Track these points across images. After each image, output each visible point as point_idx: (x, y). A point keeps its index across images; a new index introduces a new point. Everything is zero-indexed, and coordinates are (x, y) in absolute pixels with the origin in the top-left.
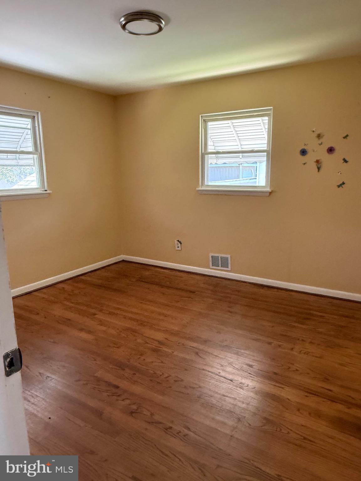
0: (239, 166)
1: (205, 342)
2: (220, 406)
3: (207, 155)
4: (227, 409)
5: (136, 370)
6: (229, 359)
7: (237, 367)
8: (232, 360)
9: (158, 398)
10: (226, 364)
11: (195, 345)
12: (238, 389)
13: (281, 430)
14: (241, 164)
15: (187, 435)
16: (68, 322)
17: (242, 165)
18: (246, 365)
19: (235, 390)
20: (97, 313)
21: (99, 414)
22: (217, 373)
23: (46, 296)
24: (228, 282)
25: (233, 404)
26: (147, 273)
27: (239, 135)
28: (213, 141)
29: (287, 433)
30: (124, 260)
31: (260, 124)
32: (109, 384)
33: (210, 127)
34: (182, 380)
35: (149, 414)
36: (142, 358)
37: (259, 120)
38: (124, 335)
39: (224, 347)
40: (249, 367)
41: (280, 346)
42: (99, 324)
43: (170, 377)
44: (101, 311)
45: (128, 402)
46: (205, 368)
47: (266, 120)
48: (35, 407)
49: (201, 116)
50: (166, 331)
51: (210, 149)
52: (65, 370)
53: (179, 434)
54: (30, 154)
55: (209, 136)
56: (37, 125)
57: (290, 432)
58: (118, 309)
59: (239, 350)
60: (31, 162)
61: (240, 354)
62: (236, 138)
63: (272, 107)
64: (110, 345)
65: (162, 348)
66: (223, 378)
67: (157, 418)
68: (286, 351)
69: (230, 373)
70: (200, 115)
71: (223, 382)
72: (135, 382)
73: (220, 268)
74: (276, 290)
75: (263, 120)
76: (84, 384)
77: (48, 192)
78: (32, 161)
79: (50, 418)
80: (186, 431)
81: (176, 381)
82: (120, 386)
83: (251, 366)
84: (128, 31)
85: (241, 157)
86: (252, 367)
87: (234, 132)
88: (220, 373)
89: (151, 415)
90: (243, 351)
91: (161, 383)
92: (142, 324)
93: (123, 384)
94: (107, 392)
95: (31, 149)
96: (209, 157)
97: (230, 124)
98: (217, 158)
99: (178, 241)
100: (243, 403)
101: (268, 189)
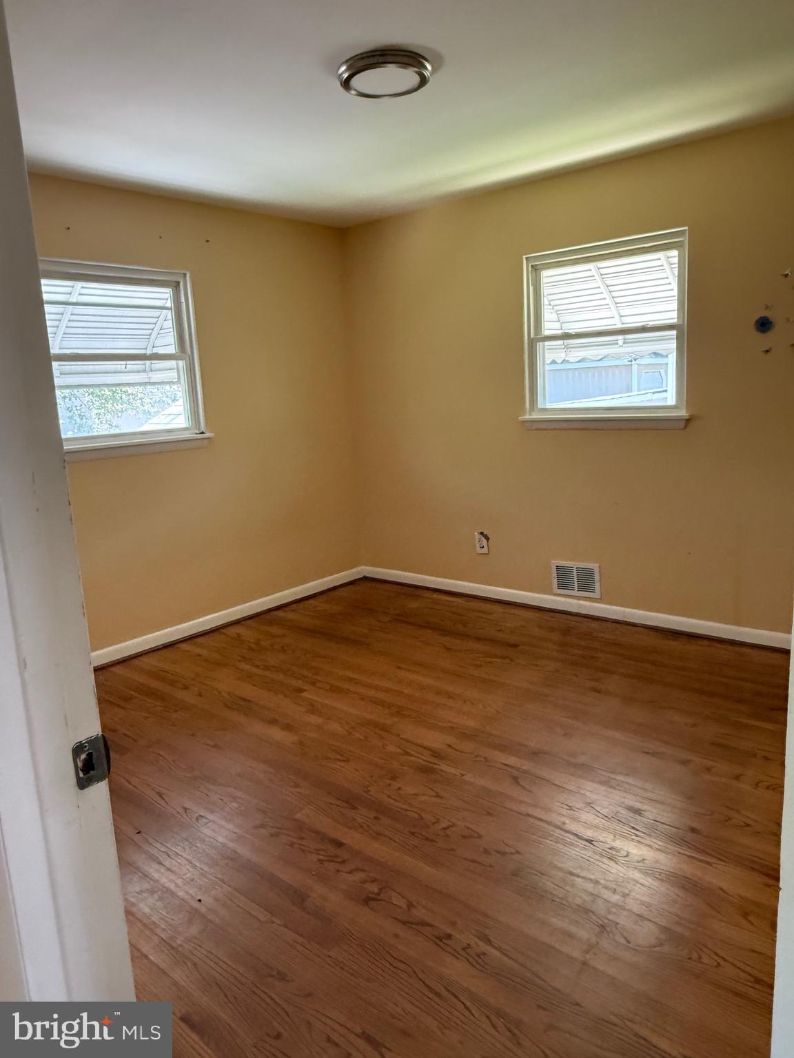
0: (632, 365)
1: (535, 754)
2: (560, 896)
3: (542, 341)
4: (577, 903)
5: (381, 810)
6: (588, 794)
7: (604, 811)
8: (594, 797)
9: (425, 871)
10: (580, 805)
11: (512, 760)
12: (605, 860)
13: (700, 957)
14: (635, 360)
15: (484, 954)
16: (244, 706)
17: (637, 362)
18: (626, 808)
19: (598, 863)
20: (306, 688)
21: (299, 897)
22: (559, 824)
23: (204, 652)
24: (594, 625)
25: (591, 894)
26: (413, 604)
27: (615, 294)
28: (557, 311)
29: (716, 966)
30: (368, 575)
31: (662, 266)
32: (322, 837)
33: (546, 280)
34: (480, 837)
35: (402, 903)
36: (396, 785)
37: (660, 259)
38: (358, 735)
39: (575, 766)
40: (631, 814)
41: (708, 769)
42: (307, 712)
43: (454, 829)
44: (313, 683)
45: (360, 876)
46: (531, 811)
47: (675, 257)
48: (173, 877)
49: (527, 258)
50: (451, 729)
51: (549, 328)
52: (235, 805)
53: (468, 951)
54: (171, 359)
55: (545, 301)
56: (183, 300)
57: (722, 962)
58: (351, 680)
59: (613, 776)
60: (173, 375)
61: (613, 783)
62: (608, 301)
63: (686, 228)
64: (329, 755)
65: (439, 765)
66: (571, 836)
67: (419, 913)
68: (724, 780)
69: (587, 824)
70: (524, 257)
71: (571, 844)
72: (377, 836)
73: (575, 593)
74: (706, 642)
75: (668, 258)
76: (272, 835)
77: (207, 435)
78: (175, 375)
79: (200, 901)
80: (483, 947)
81: (464, 837)
82: (345, 842)
83: (638, 812)
84: (356, 90)
85: (621, 343)
86: (640, 814)
87: (602, 289)
88: (564, 823)
89: (408, 907)
90: (620, 778)
91: (432, 841)
92: (400, 712)
93: (352, 838)
94: (318, 854)
95: (172, 350)
96: (546, 347)
97: (593, 272)
98: (566, 347)
99: (482, 533)
100: (615, 891)
101: (683, 413)
